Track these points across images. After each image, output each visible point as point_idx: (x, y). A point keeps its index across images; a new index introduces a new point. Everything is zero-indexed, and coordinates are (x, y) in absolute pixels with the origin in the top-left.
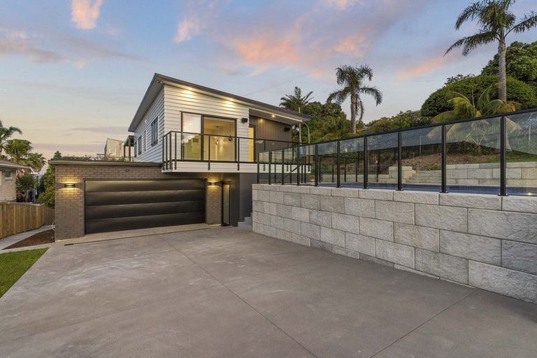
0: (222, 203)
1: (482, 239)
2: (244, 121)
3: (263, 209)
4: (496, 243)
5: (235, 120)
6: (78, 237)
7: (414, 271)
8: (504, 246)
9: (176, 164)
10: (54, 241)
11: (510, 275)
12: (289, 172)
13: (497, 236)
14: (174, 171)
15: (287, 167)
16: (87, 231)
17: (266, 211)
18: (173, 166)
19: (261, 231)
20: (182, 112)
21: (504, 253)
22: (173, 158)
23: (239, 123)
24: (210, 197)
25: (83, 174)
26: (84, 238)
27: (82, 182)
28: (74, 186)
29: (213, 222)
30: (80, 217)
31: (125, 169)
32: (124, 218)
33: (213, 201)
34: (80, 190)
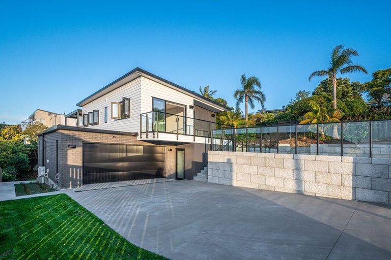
0: (176, 164)
1: (362, 177)
2: (191, 107)
3: (216, 167)
4: (369, 179)
5: (186, 106)
7: (328, 196)
8: (373, 180)
9: (158, 134)
11: (375, 193)
12: (210, 143)
13: (369, 176)
14: (156, 139)
15: (209, 140)
16: (85, 182)
17: (221, 168)
18: (156, 136)
19: (216, 181)
20: (153, 98)
21: (373, 183)
24: (169, 159)
25: (82, 138)
26: (83, 187)
27: (81, 144)
28: (75, 147)
29: (170, 177)
30: (80, 171)
31: (112, 135)
32: (110, 173)
33: (171, 162)
34: (79, 150)
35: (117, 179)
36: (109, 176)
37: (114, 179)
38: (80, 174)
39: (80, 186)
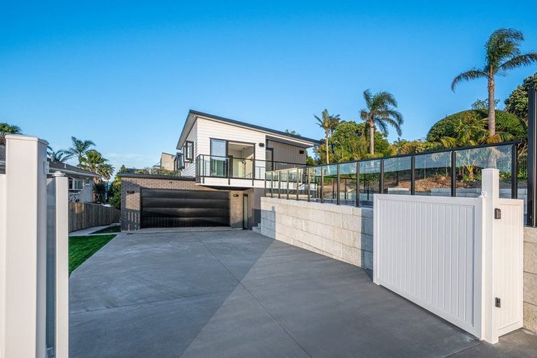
2: (261, 145)
3: (267, 216)
5: (254, 144)
9: (203, 179)
10: (120, 231)
14: (202, 184)
16: (143, 226)
17: (269, 218)
18: (202, 181)
19: (266, 234)
20: (211, 139)
22: (201, 175)
23: (257, 147)
24: (234, 206)
25: (139, 184)
26: (140, 231)
27: (139, 190)
28: (133, 192)
29: (236, 226)
30: (137, 215)
31: (169, 181)
32: (168, 218)
33: (237, 209)
34: (137, 195)
35: (174, 224)
36: (166, 221)
37: (171, 224)
38: (137, 218)
39: (137, 229)
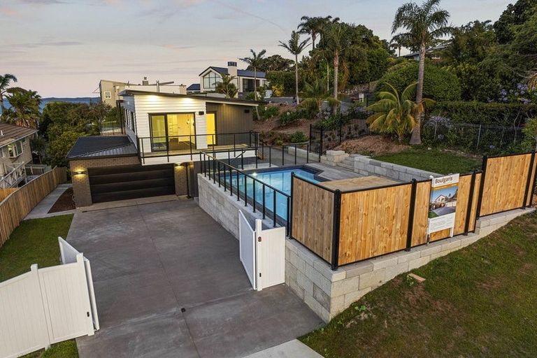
0: (187, 180)
2: (201, 113)
5: (194, 113)
6: (89, 205)
9: (144, 160)
10: (75, 208)
14: (143, 164)
16: (94, 201)
17: (204, 195)
19: (203, 207)
20: (150, 114)
23: (197, 116)
24: (178, 175)
25: (87, 164)
26: (92, 207)
27: (87, 170)
31: (113, 159)
33: (180, 178)
38: (89, 196)
